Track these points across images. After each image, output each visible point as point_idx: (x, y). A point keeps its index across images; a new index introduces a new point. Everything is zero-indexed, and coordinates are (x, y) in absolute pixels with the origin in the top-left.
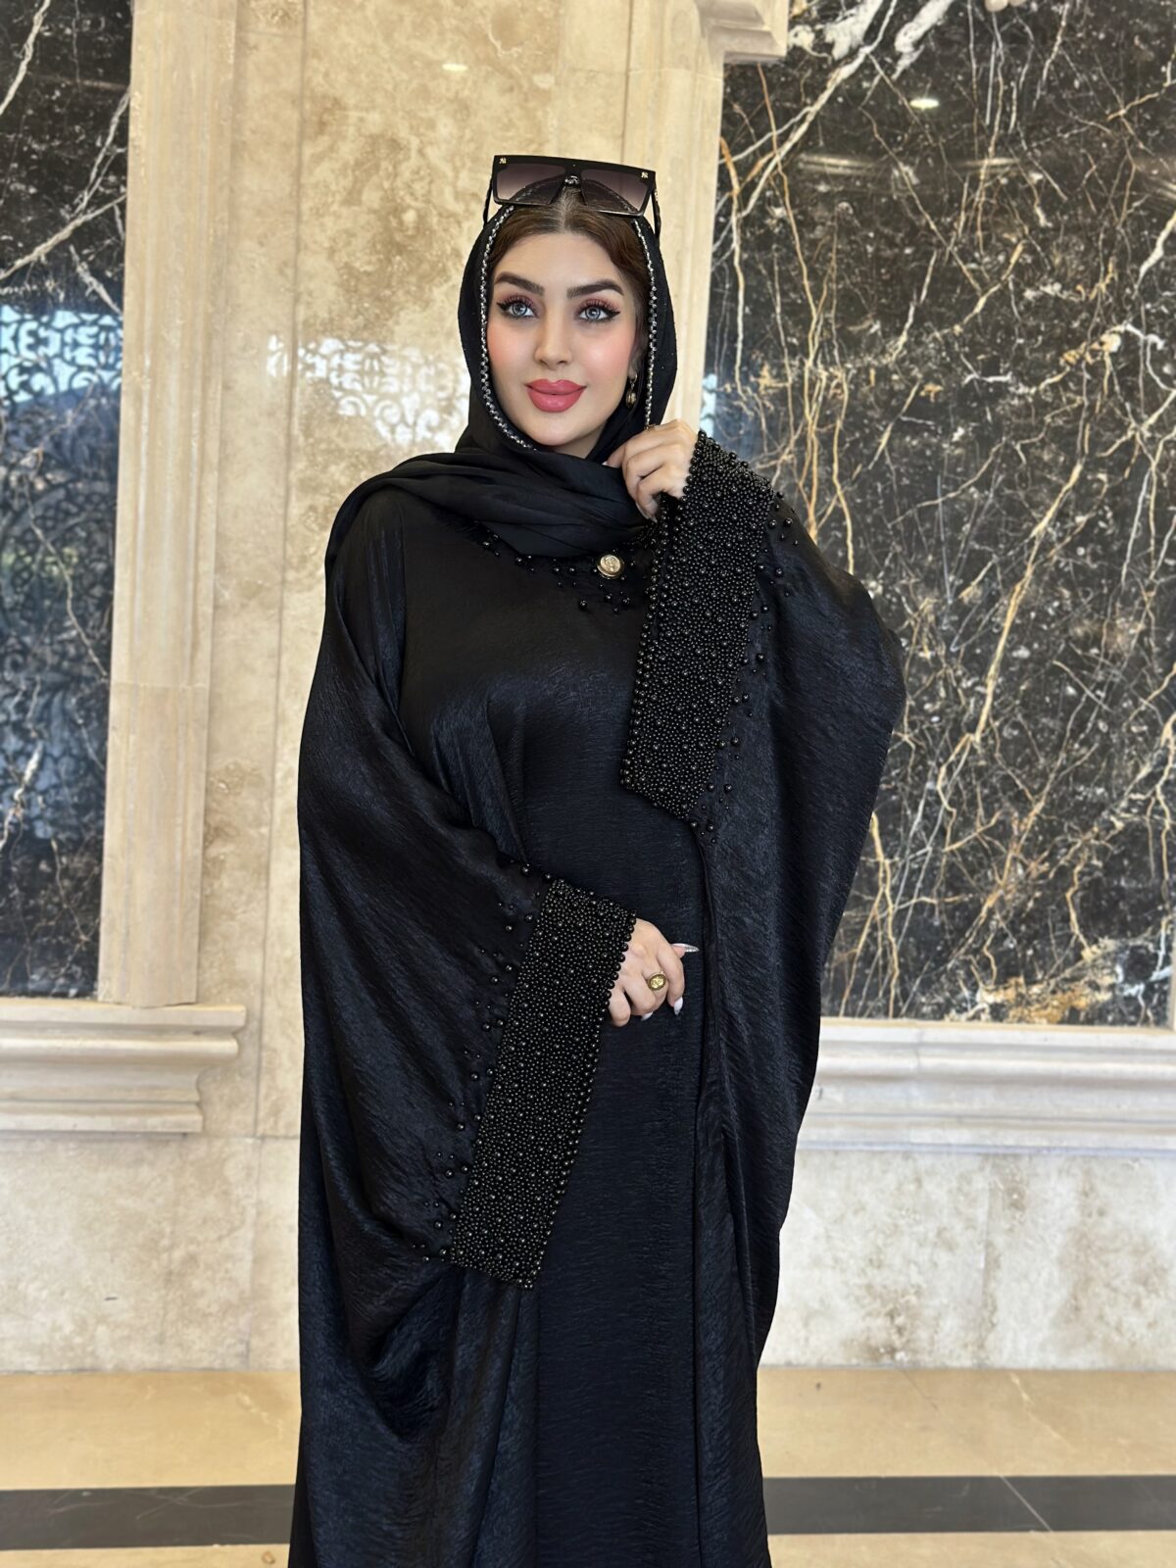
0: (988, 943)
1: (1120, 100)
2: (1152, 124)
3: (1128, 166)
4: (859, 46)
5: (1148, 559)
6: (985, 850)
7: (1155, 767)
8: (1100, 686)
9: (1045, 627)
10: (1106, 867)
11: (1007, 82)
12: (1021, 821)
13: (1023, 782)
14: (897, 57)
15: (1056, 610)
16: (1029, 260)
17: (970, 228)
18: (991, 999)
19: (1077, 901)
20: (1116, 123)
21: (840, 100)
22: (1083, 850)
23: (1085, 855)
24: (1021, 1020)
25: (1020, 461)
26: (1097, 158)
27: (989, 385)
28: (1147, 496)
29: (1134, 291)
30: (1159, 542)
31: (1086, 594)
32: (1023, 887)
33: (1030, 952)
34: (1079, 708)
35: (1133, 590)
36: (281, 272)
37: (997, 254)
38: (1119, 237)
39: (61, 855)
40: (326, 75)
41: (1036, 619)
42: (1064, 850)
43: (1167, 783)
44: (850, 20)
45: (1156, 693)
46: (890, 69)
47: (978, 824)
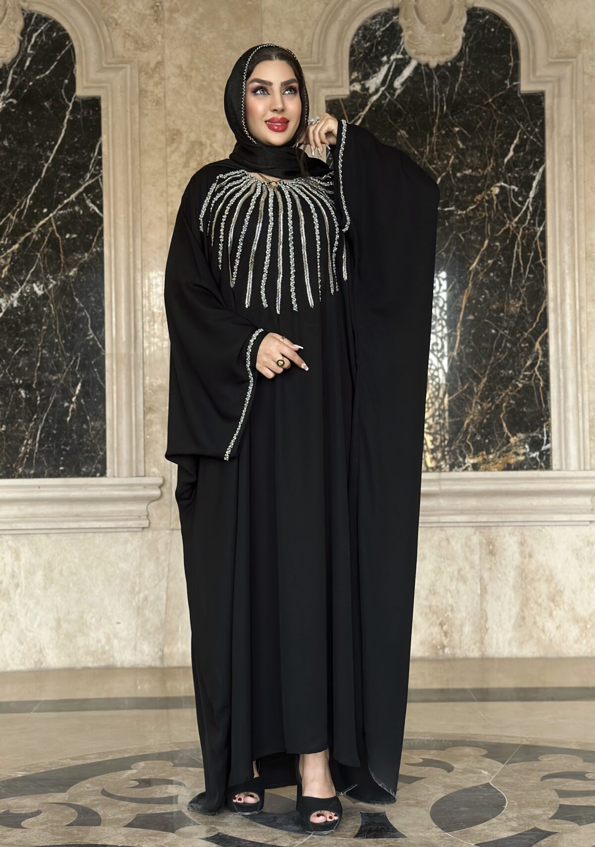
0: (468, 438)
1: (488, 95)
2: (504, 104)
3: (495, 121)
4: (379, 88)
5: (521, 275)
6: (463, 399)
7: (533, 361)
8: (506, 329)
9: (479, 306)
10: (516, 403)
11: (441, 94)
12: (477, 386)
13: (477, 370)
14: (395, 90)
15: (484, 299)
16: (457, 161)
17: (431, 151)
18: (472, 461)
19: (505, 418)
20: (488, 105)
21: (374, 109)
22: (505, 397)
23: (507, 398)
24: (486, 470)
25: (462, 240)
26: (481, 119)
27: (446, 212)
28: (517, 250)
29: (503, 169)
30: (525, 268)
31: (496, 292)
32: (482, 413)
33: (487, 441)
34: (498, 338)
35: (516, 288)
36: (161, 195)
37: (444, 160)
38: (494, 149)
39: (91, 421)
40: (174, 122)
41: (475, 303)
42: (497, 397)
43: (540, 367)
44: (375, 79)
45: (530, 330)
46: (393, 95)
47: (459, 388)
